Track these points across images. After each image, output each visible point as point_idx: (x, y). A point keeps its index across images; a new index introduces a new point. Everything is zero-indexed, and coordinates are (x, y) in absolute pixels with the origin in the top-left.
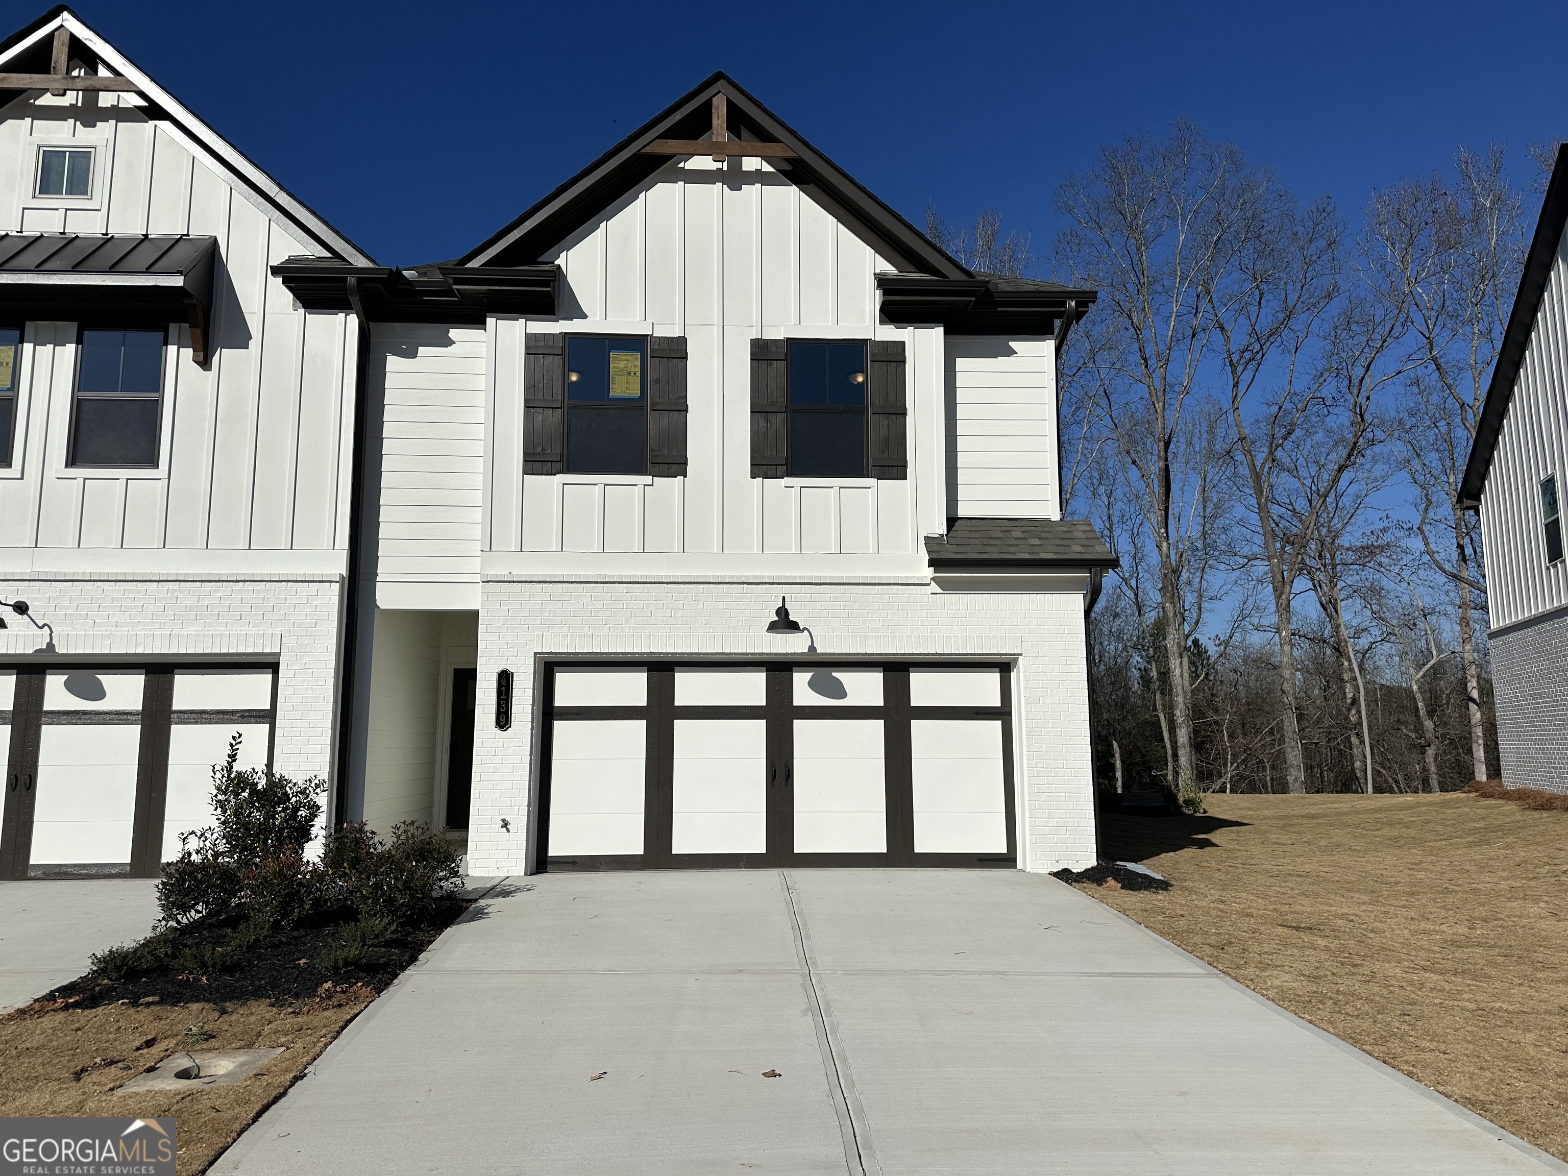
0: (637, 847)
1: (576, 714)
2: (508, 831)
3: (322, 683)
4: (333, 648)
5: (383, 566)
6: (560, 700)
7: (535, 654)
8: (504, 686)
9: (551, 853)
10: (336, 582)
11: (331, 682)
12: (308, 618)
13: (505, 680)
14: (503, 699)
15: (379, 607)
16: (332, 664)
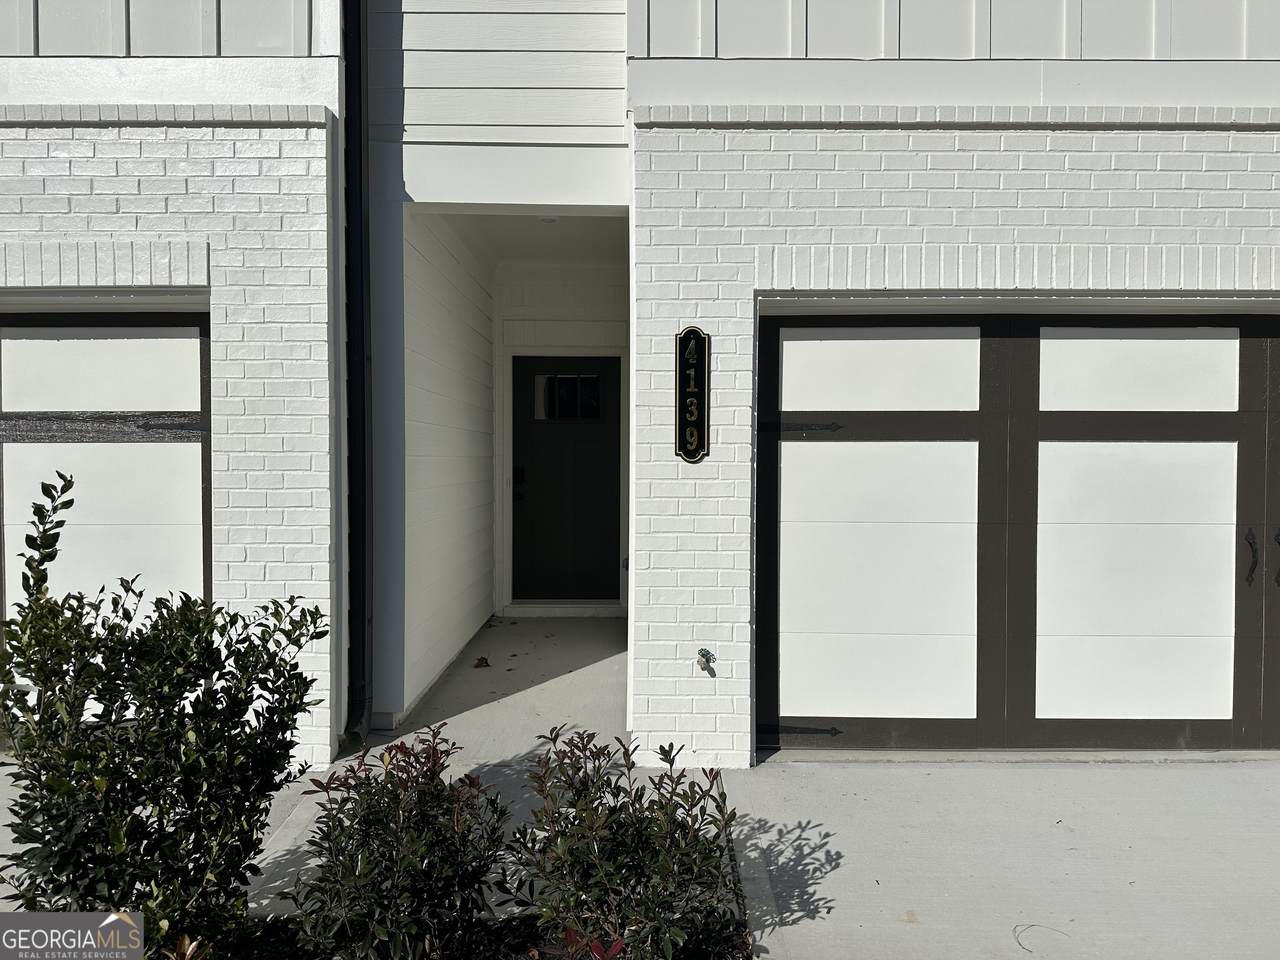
0: (963, 704)
1: (827, 427)
2: (712, 674)
3: (303, 354)
4: (322, 277)
5: (414, 108)
6: (793, 399)
7: (757, 293)
8: (691, 366)
9: (784, 712)
10: (319, 126)
11: (322, 353)
12: (265, 208)
13: (693, 351)
14: (692, 395)
15: (411, 200)
16: (322, 312)
